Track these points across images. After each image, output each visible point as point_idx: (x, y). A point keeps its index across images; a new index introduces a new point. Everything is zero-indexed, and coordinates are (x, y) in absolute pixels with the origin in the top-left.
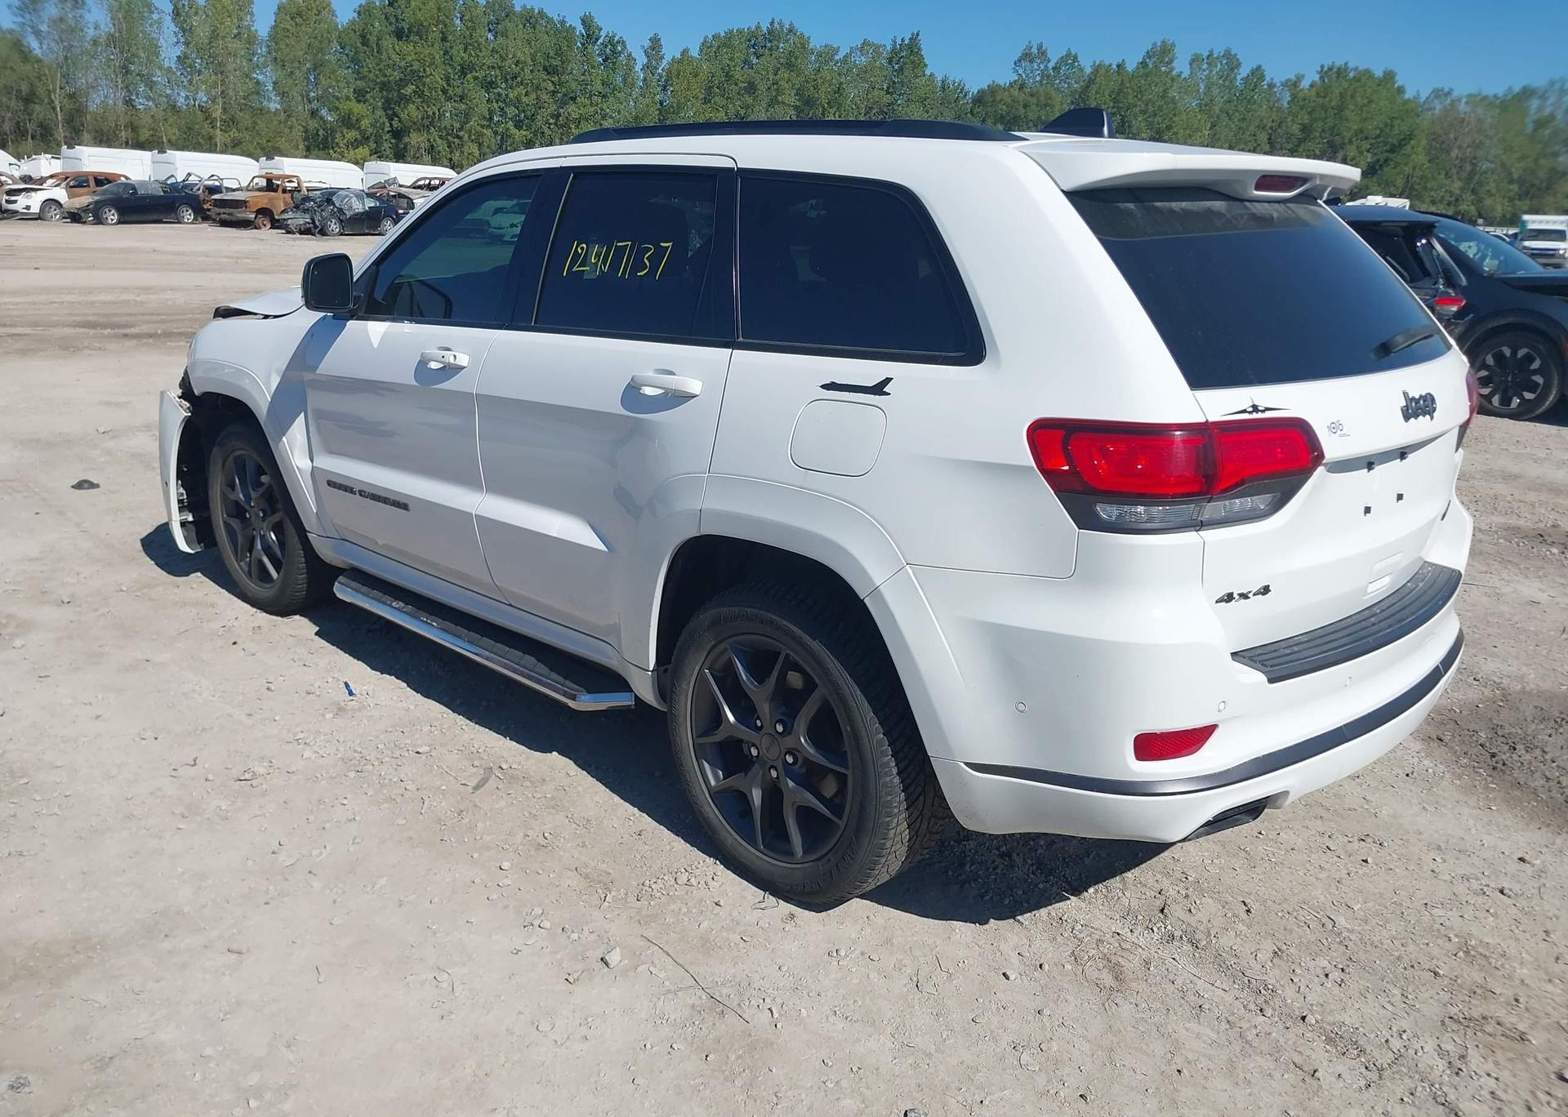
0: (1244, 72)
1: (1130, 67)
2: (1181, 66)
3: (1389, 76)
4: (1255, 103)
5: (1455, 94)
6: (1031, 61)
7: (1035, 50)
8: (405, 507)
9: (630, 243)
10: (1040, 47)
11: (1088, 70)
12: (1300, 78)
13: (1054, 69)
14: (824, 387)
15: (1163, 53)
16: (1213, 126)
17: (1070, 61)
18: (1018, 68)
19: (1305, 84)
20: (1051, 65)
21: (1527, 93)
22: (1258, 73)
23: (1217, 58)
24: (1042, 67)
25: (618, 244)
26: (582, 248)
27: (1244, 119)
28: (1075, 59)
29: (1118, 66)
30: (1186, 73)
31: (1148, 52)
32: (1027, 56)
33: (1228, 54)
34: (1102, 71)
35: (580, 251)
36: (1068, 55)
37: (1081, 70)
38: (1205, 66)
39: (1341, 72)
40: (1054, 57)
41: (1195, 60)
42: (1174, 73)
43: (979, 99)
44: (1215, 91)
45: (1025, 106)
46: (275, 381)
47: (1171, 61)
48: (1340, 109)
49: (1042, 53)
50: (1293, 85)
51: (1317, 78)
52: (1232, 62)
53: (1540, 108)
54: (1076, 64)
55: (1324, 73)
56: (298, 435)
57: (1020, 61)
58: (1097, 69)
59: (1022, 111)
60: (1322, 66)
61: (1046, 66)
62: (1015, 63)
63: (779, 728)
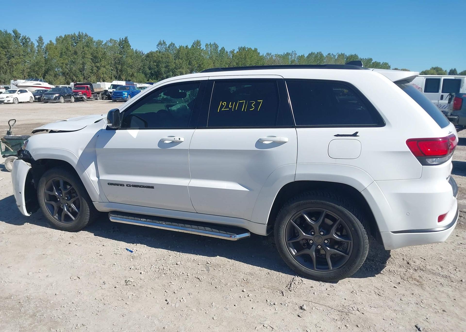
0: (219, 49)
1: (190, 47)
2: (203, 47)
3: (256, 50)
4: (224, 57)
5: (272, 54)
6: (162, 45)
7: (162, 42)
8: (152, 187)
9: (245, 101)
10: (163, 41)
11: (178, 48)
12: (234, 50)
13: (168, 47)
14: (335, 136)
15: (198, 43)
16: (214, 63)
17: (172, 45)
18: (158, 47)
19: (235, 52)
20: (167, 46)
21: (288, 54)
22: (223, 49)
23: (212, 45)
24: (165, 47)
25: (240, 102)
26: (225, 104)
27: (222, 61)
28: (174, 44)
29: (186, 47)
30: (205, 49)
31: (193, 43)
32: (160, 44)
33: (215, 44)
34: (182, 48)
35: (224, 104)
36: (172, 43)
37: (176, 48)
38: (209, 47)
39: (244, 49)
40: (168, 44)
41: (207, 45)
42: (201, 48)
43: (148, 56)
44: (213, 53)
45: (161, 58)
46: (80, 153)
47: (200, 45)
48: (245, 58)
49: (164, 43)
50: (232, 52)
51: (238, 50)
52: (216, 46)
53: (291, 58)
54: (174, 46)
55: (240, 49)
56: (92, 169)
57: (158, 45)
58: (180, 47)
59: (161, 59)
60: (239, 47)
61: (166, 47)
62: (157, 46)
63: (322, 233)
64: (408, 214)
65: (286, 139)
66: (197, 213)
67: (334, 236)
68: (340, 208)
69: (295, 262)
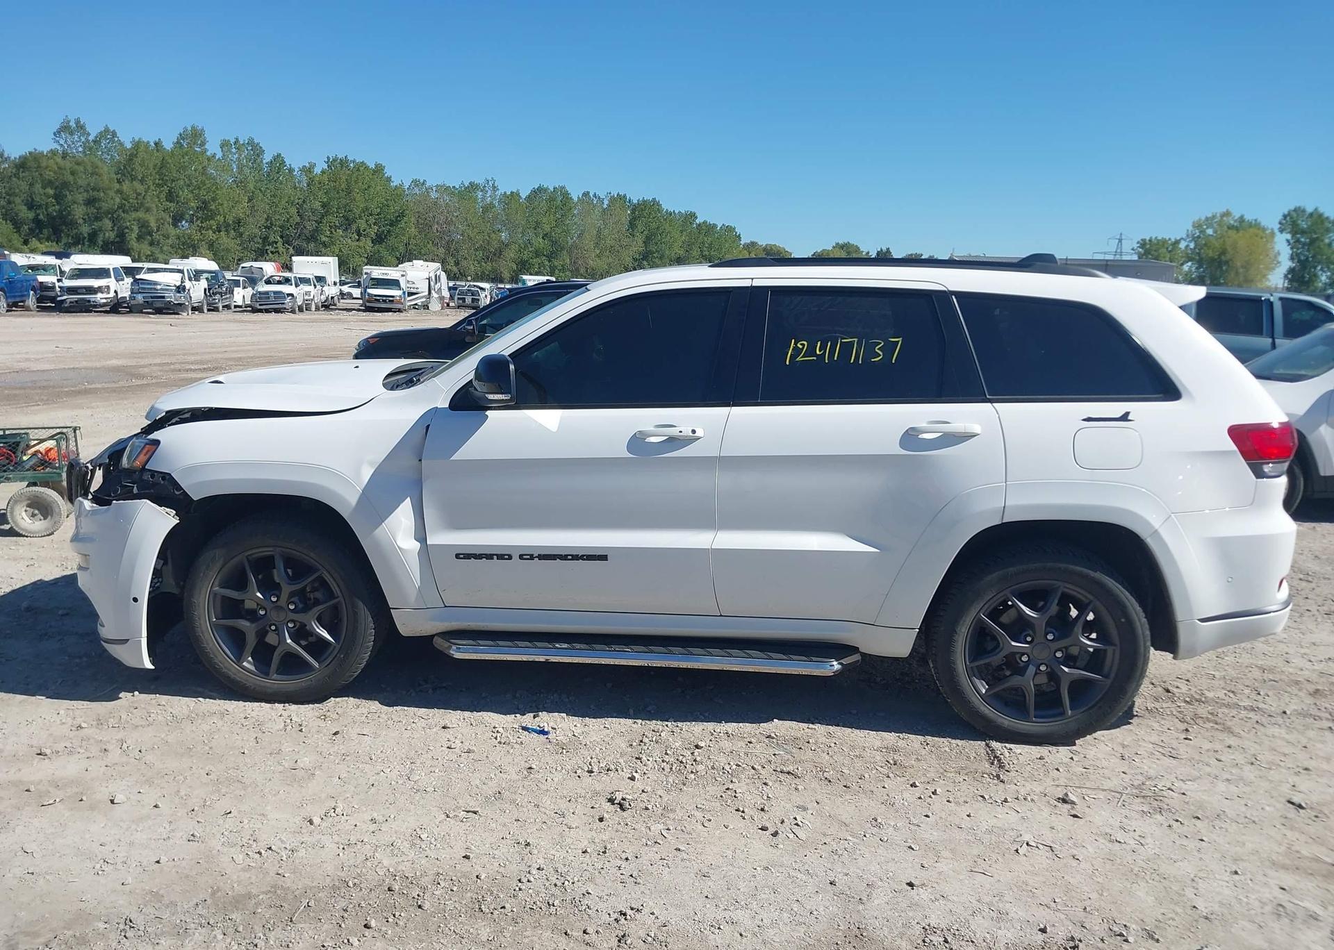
0: (267, 158)
1: (168, 145)
2: (213, 148)
3: (379, 169)
4: (281, 183)
5: (428, 184)
6: (72, 134)
7: (73, 124)
8: (603, 558)
9: (856, 340)
10: (78, 122)
11: (129, 146)
12: (313, 166)
13: (95, 142)
14: (1084, 420)
15: (195, 136)
16: (250, 200)
17: (109, 137)
18: (57, 139)
19: (318, 170)
20: (91, 138)
21: (473, 187)
22: (278, 160)
23: (243, 144)
24: (83, 139)
25: (843, 341)
26: (803, 345)
27: (274, 196)
28: (114, 134)
29: (156, 144)
30: (219, 155)
31: (181, 135)
32: (65, 128)
33: (251, 142)
34: (142, 148)
35: (801, 347)
36: (107, 130)
37: (121, 144)
38: (234, 150)
39: (343, 163)
40: (93, 131)
41: (225, 145)
42: (208, 153)
43: (23, 165)
44: (246, 171)
45: (73, 173)
46: (367, 473)
47: (203, 144)
48: (349, 191)
49: (80, 127)
50: (308, 170)
51: (325, 166)
52: (257, 151)
53: (483, 198)
54: (116, 139)
55: (331, 163)
56: (403, 520)
57: (59, 132)
58: (137, 144)
59: (71, 178)
60: (328, 158)
61: (87, 141)
62: (55, 134)
63: (1050, 637)
64: (1230, 580)
65: (977, 429)
66: (721, 616)
67: (1082, 639)
68: (1098, 575)
69: (987, 710)
